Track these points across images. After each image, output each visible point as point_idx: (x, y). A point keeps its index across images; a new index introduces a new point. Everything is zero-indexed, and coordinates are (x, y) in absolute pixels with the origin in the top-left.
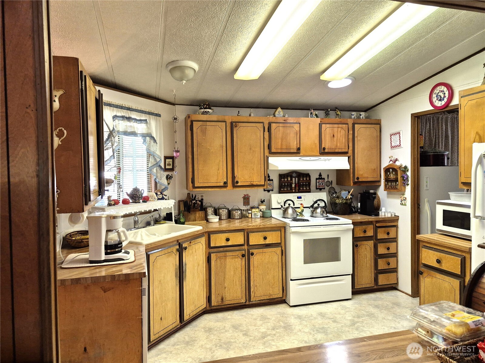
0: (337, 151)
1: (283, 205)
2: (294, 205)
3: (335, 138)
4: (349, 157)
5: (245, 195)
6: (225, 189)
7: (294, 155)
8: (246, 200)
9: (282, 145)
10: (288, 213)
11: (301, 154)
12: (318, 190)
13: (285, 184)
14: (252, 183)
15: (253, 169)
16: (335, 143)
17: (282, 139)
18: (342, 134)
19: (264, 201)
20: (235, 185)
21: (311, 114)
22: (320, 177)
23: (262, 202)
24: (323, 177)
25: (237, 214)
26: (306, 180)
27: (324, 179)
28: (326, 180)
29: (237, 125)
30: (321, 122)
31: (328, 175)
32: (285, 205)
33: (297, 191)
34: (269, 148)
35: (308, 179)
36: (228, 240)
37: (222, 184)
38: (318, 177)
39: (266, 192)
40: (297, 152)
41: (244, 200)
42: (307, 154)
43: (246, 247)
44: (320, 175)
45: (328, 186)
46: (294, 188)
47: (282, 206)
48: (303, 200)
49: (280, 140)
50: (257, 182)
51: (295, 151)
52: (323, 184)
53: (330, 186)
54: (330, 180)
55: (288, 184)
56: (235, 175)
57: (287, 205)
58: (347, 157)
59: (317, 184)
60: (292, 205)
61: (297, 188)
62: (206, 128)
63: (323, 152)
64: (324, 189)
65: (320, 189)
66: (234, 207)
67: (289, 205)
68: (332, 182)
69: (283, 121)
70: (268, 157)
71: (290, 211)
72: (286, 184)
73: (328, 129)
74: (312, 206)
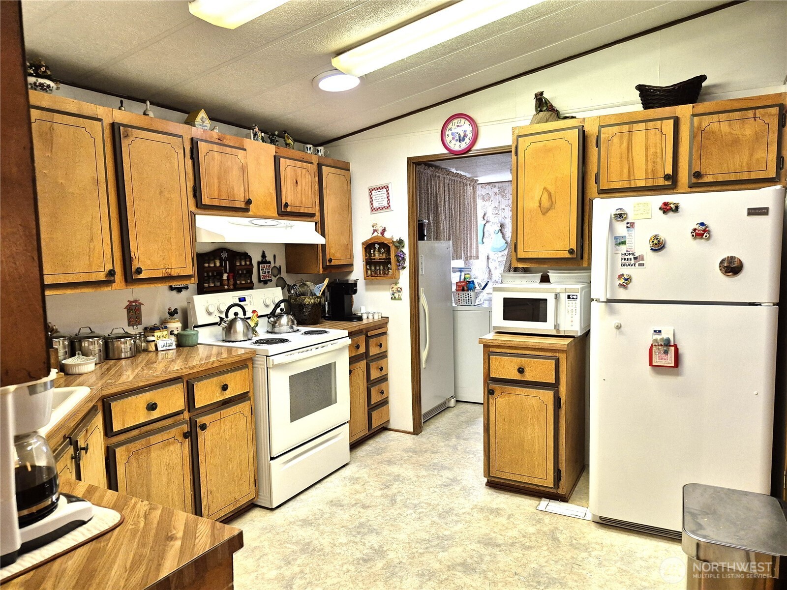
0: (301, 210)
1: (223, 316)
2: (245, 314)
3: (299, 187)
4: (316, 223)
5: (131, 302)
6: (109, 289)
7: (240, 214)
8: (134, 312)
9: (219, 190)
10: (235, 332)
11: (250, 213)
12: (262, 283)
13: (208, 274)
14: (169, 271)
15: (169, 240)
16: (299, 196)
17: (219, 178)
18: (307, 180)
19: (176, 311)
20: (131, 275)
21: (255, 135)
22: (264, 261)
23: (172, 313)
24: (267, 259)
25: (126, 346)
26: (241, 264)
27: (269, 262)
28: (273, 265)
29: (130, 134)
30: (276, 152)
31: (275, 256)
32: (227, 317)
33: (232, 287)
34: (195, 196)
35: (248, 263)
38: (260, 259)
39: (174, 292)
40: (243, 209)
41: (128, 313)
42: (260, 214)
43: (186, 415)
44: (263, 255)
45: (275, 276)
46: (226, 282)
47: (221, 319)
48: (249, 304)
49: (216, 181)
50: (178, 270)
51: (243, 206)
52: (268, 272)
53: (279, 276)
54: (277, 265)
56: (132, 254)
57: (231, 316)
58: (314, 223)
59: (261, 272)
60: (241, 315)
61: (232, 281)
62: (51, 129)
63: (284, 212)
64: (271, 281)
65: (265, 282)
66: (115, 331)
67: (236, 314)
68: (280, 267)
69: (217, 141)
70: (195, 215)
71: (239, 326)
72: (210, 274)
73: (288, 169)
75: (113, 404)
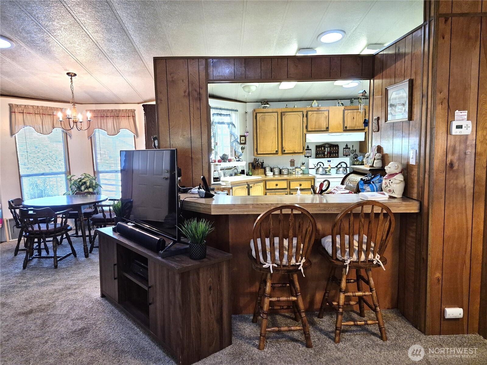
0: (356, 128)
1: (316, 165)
2: (324, 166)
3: (355, 120)
4: (365, 133)
5: (292, 160)
6: (277, 155)
7: (324, 132)
8: (292, 163)
9: (315, 126)
10: (319, 171)
11: (329, 131)
12: (345, 156)
13: (320, 152)
14: (294, 151)
15: (295, 142)
16: (355, 123)
17: (316, 122)
18: (360, 116)
19: (304, 163)
20: (283, 152)
21: (338, 103)
22: (347, 147)
23: (303, 164)
24: (348, 147)
25: (285, 172)
26: (336, 149)
27: (349, 148)
28: (351, 149)
29: (285, 114)
30: (344, 108)
31: (353, 146)
33: (328, 157)
34: (306, 128)
35: (337, 148)
36: (277, 185)
37: (275, 152)
38: (345, 147)
39: (306, 157)
40: (327, 130)
41: (291, 163)
42: (334, 131)
43: (288, 190)
44: (347, 146)
45: (353, 154)
46: (326, 155)
47: (315, 167)
48: (332, 163)
49: (314, 123)
51: (325, 130)
52: (348, 152)
53: (355, 153)
54: (354, 149)
55: (322, 152)
56: (283, 146)
59: (344, 152)
60: (322, 166)
61: (329, 155)
62: (265, 117)
63: (346, 130)
64: (350, 155)
65: (347, 156)
66: (284, 167)
67: (320, 165)
68: (356, 150)
69: (317, 110)
70: (306, 134)
71: (321, 169)
72: (321, 152)
73: (349, 114)
74: (337, 167)
75: (267, 182)
